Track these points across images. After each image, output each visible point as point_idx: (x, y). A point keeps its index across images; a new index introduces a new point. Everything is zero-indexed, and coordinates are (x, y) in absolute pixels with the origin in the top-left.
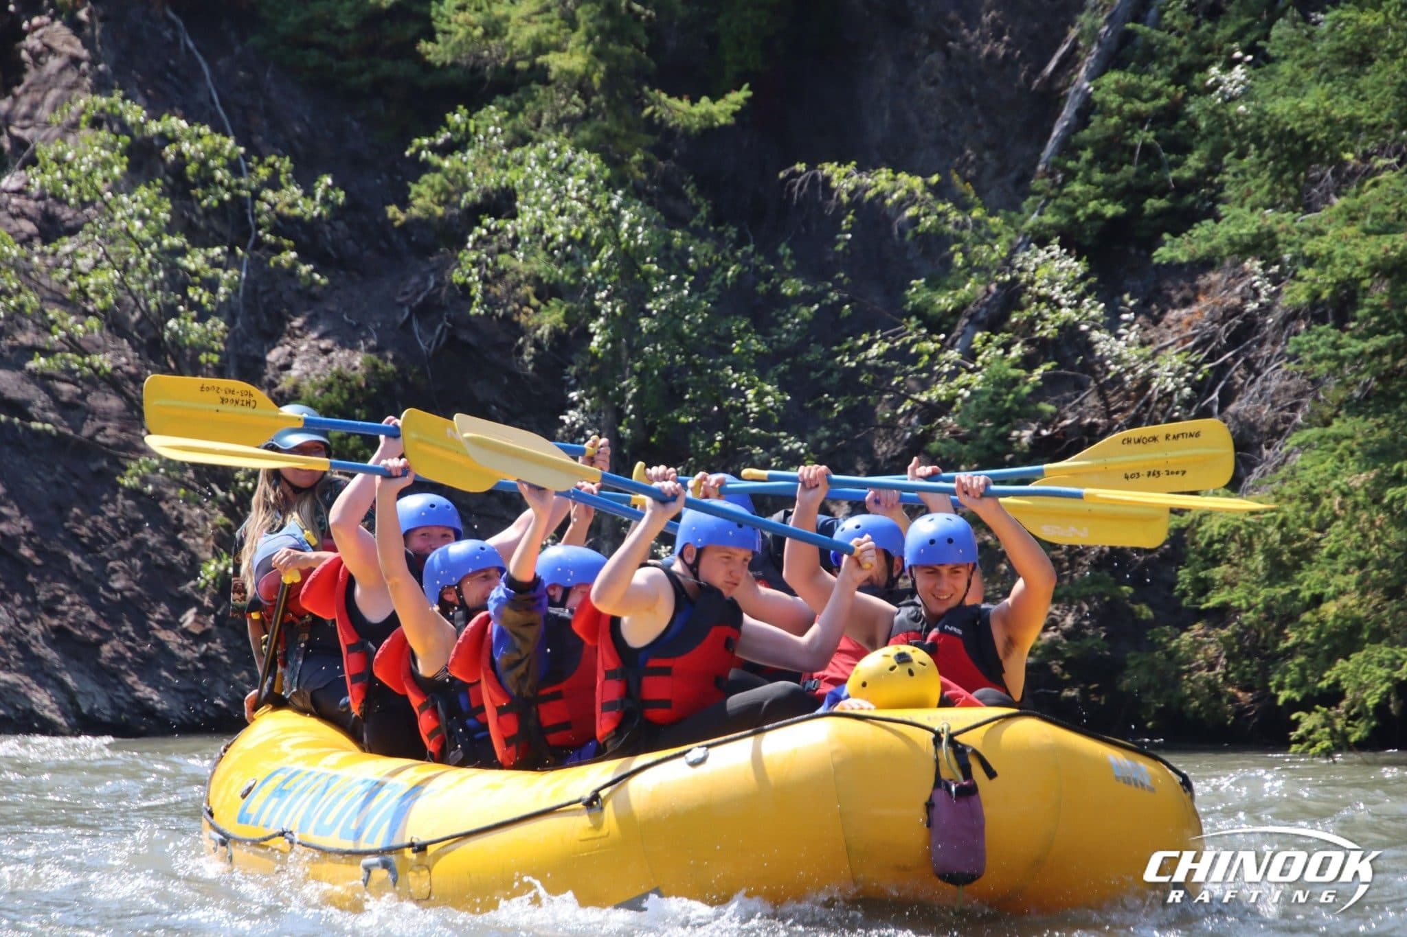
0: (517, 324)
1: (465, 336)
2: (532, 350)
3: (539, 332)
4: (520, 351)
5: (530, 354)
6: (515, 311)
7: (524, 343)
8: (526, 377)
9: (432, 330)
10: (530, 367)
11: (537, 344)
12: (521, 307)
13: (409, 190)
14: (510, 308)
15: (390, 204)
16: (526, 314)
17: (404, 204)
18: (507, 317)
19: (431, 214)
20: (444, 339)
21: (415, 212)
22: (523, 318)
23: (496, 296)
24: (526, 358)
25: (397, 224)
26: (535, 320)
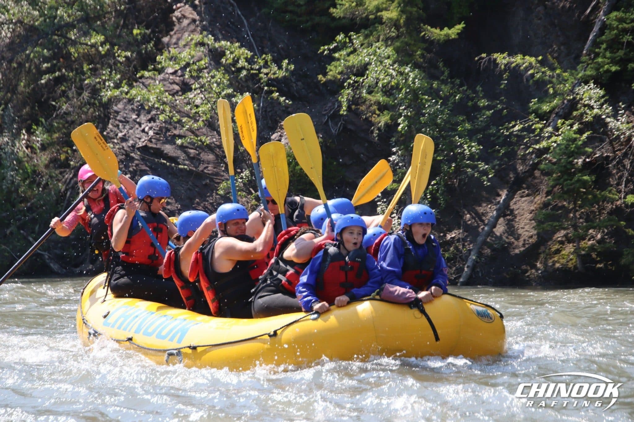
0: (371, 121)
1: (350, 127)
2: (377, 131)
3: (380, 124)
4: (372, 132)
5: (376, 133)
6: (370, 116)
7: (374, 129)
8: (375, 143)
9: (337, 125)
10: (376, 139)
11: (379, 129)
12: (372, 114)
13: (327, 68)
14: (368, 115)
15: (319, 74)
16: (374, 117)
17: (325, 74)
18: (367, 119)
19: (336, 78)
20: (341, 128)
21: (329, 77)
22: (373, 119)
23: (362, 111)
24: (375, 135)
25: (322, 82)
26: (378, 119)
